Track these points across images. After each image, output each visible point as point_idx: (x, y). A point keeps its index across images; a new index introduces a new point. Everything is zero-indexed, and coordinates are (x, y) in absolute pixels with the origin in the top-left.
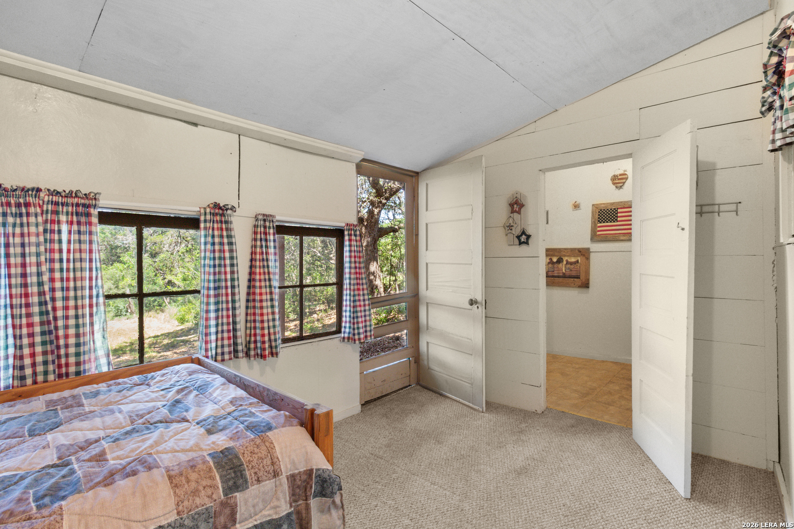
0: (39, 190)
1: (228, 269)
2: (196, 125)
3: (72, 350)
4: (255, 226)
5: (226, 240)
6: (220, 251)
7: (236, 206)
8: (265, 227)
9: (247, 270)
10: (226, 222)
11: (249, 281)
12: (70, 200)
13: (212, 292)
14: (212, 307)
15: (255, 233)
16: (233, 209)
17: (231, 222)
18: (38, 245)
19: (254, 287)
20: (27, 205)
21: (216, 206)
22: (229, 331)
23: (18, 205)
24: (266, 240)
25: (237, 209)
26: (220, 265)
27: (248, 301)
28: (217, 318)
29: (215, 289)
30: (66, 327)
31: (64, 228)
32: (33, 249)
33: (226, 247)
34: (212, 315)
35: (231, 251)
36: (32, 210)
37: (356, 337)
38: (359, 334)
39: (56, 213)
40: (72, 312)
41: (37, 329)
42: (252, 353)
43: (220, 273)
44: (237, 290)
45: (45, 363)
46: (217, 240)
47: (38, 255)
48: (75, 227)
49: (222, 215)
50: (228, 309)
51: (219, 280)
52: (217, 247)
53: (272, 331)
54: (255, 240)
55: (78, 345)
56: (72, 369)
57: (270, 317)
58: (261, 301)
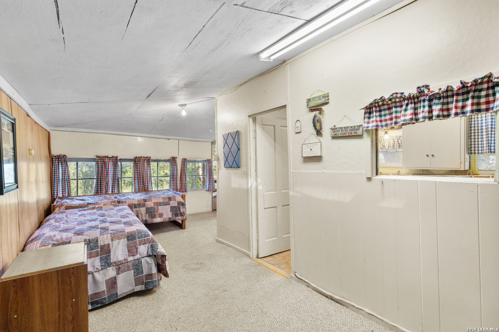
0: (142, 157)
1: (175, 171)
2: (169, 139)
3: (147, 186)
4: (182, 161)
5: (175, 165)
6: (174, 167)
7: (177, 157)
8: (184, 161)
9: (180, 173)
10: (175, 161)
11: (180, 176)
12: (146, 158)
13: (172, 176)
14: (172, 180)
15: (182, 163)
16: (177, 158)
17: (176, 161)
18: (142, 167)
19: (182, 175)
20: (140, 160)
21: (173, 157)
22: (175, 185)
23: (139, 160)
24: (184, 165)
25: (178, 158)
26: (174, 171)
27: (180, 179)
28: (173, 182)
29: (173, 176)
30: (146, 182)
31: (145, 164)
32: (141, 168)
33: (175, 166)
34: (172, 181)
35: (176, 167)
36: (141, 161)
37: (210, 190)
38: (210, 189)
39: (144, 161)
40: (147, 179)
41: (142, 182)
42: (181, 191)
43: (174, 172)
44: (177, 176)
45: (143, 188)
46: (173, 165)
47: (142, 169)
48: (147, 163)
49: (174, 159)
50: (175, 182)
51: (174, 174)
52: (173, 167)
53: (185, 186)
54: (182, 166)
55: (147, 185)
56: (147, 190)
57: (185, 183)
58: (183, 179)
